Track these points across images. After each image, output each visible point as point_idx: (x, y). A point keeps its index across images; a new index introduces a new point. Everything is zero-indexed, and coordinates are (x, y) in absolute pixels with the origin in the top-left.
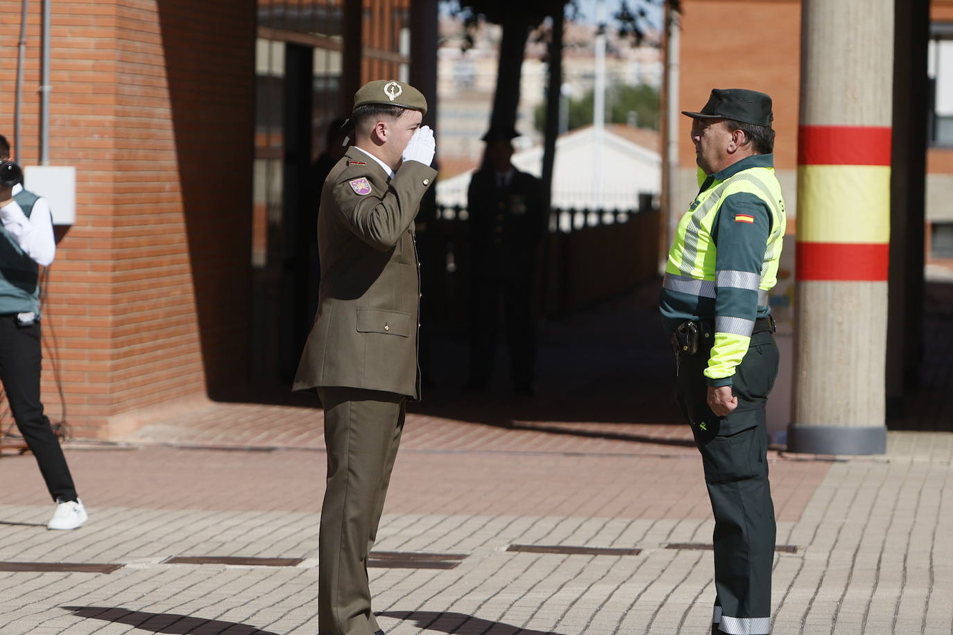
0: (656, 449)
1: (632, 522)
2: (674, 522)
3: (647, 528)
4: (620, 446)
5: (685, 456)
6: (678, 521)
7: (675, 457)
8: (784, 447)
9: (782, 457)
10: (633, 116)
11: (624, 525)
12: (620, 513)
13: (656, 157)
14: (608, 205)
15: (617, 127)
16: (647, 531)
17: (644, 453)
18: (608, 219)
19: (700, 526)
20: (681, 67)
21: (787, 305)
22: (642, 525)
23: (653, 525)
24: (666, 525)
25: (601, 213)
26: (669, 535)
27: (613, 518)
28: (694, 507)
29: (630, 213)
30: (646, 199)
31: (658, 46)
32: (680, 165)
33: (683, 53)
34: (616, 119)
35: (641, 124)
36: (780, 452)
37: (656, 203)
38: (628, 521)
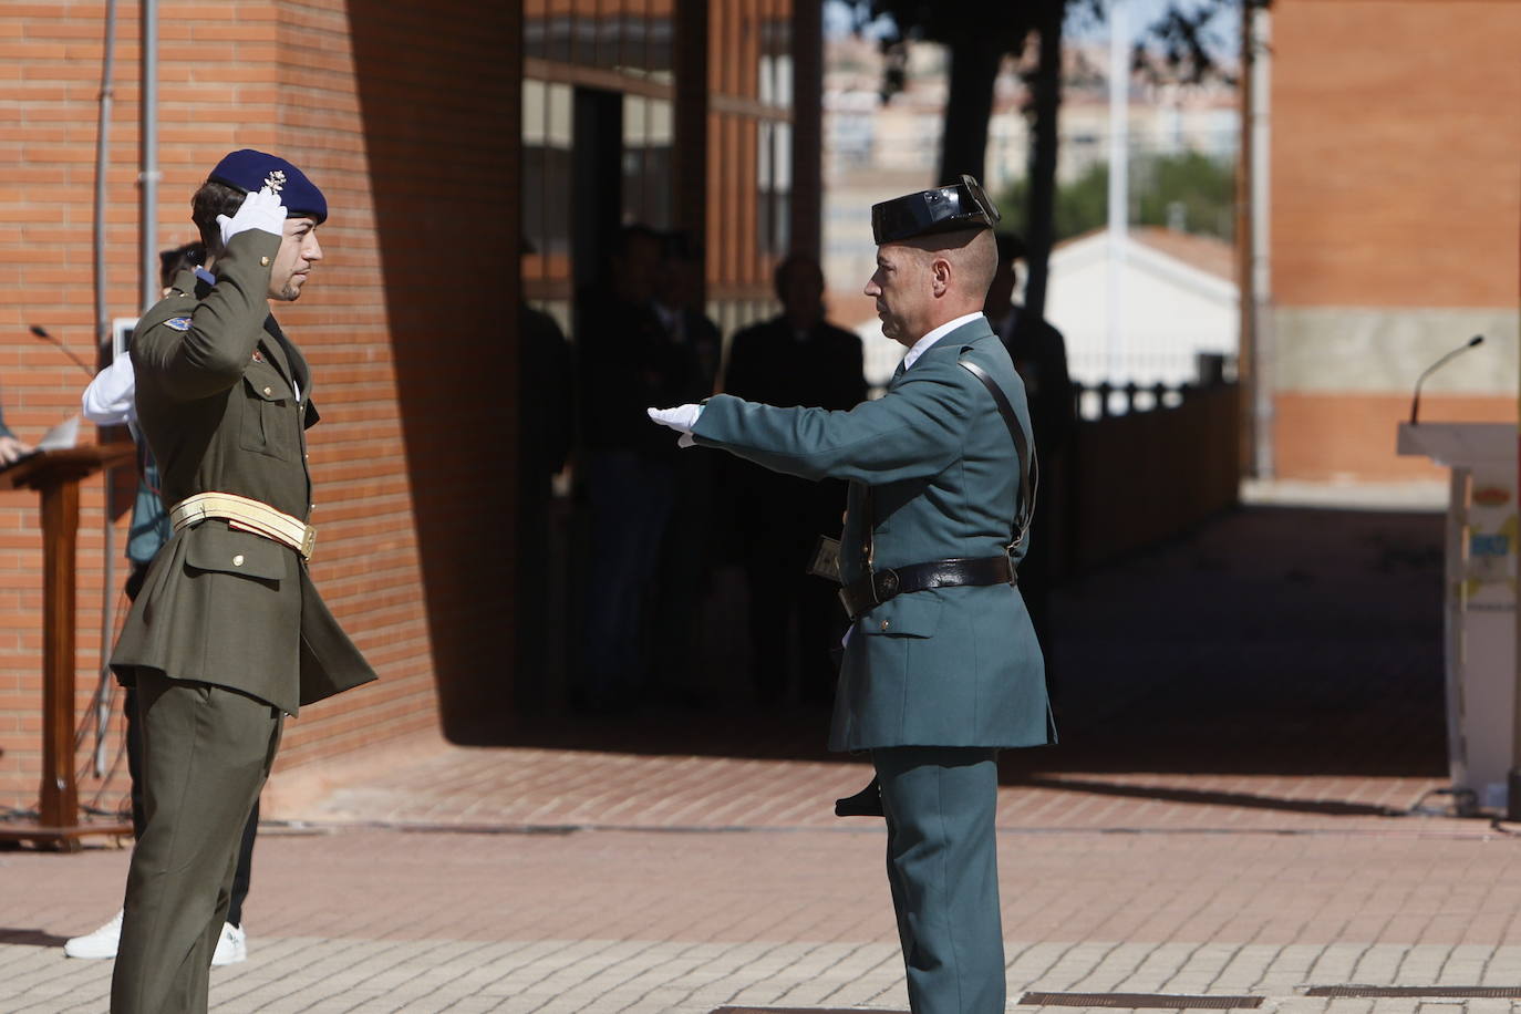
0: (1269, 818)
1: (1240, 949)
2: (1316, 949)
3: (1269, 960)
4: (1204, 814)
5: (1322, 831)
6: (1322, 947)
7: (1303, 832)
8: (1503, 812)
9: (1501, 830)
10: (1177, 211)
11: (1227, 956)
12: (1216, 933)
13: (1229, 291)
14: (1145, 377)
15: (1151, 234)
16: (1269, 965)
17: (1247, 826)
18: (1144, 402)
19: (1363, 954)
20: (1274, 119)
21: (1504, 552)
22: (1258, 954)
23: (1278, 955)
24: (1299, 955)
25: (1131, 390)
26: (1309, 972)
27: (1205, 944)
28: (1348, 922)
29: (1185, 389)
30: (1211, 364)
31: (1231, 82)
32: (1274, 301)
33: (1277, 95)
34: (1147, 218)
35: (1194, 227)
36: (1496, 821)
37: (1230, 372)
38: (1233, 947)
